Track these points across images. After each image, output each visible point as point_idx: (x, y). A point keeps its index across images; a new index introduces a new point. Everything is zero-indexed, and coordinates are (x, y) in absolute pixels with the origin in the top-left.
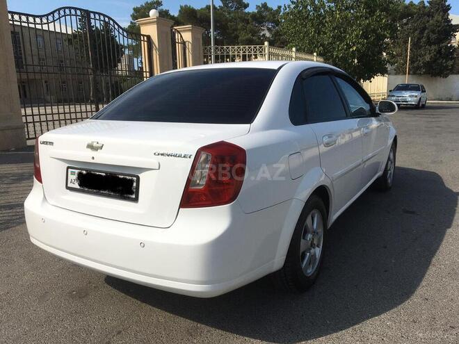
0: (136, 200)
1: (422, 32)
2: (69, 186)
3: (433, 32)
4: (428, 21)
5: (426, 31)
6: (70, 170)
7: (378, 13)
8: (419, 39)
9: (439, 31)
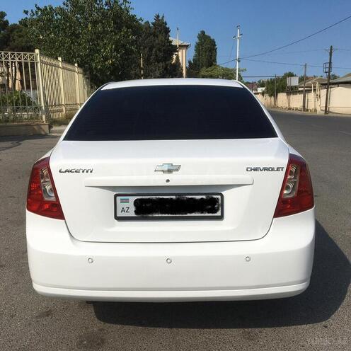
0: (221, 218)
1: (151, 50)
2: (118, 215)
3: (159, 50)
4: (155, 41)
5: (154, 50)
6: (119, 198)
7: (124, 29)
8: (149, 56)
9: (164, 50)
